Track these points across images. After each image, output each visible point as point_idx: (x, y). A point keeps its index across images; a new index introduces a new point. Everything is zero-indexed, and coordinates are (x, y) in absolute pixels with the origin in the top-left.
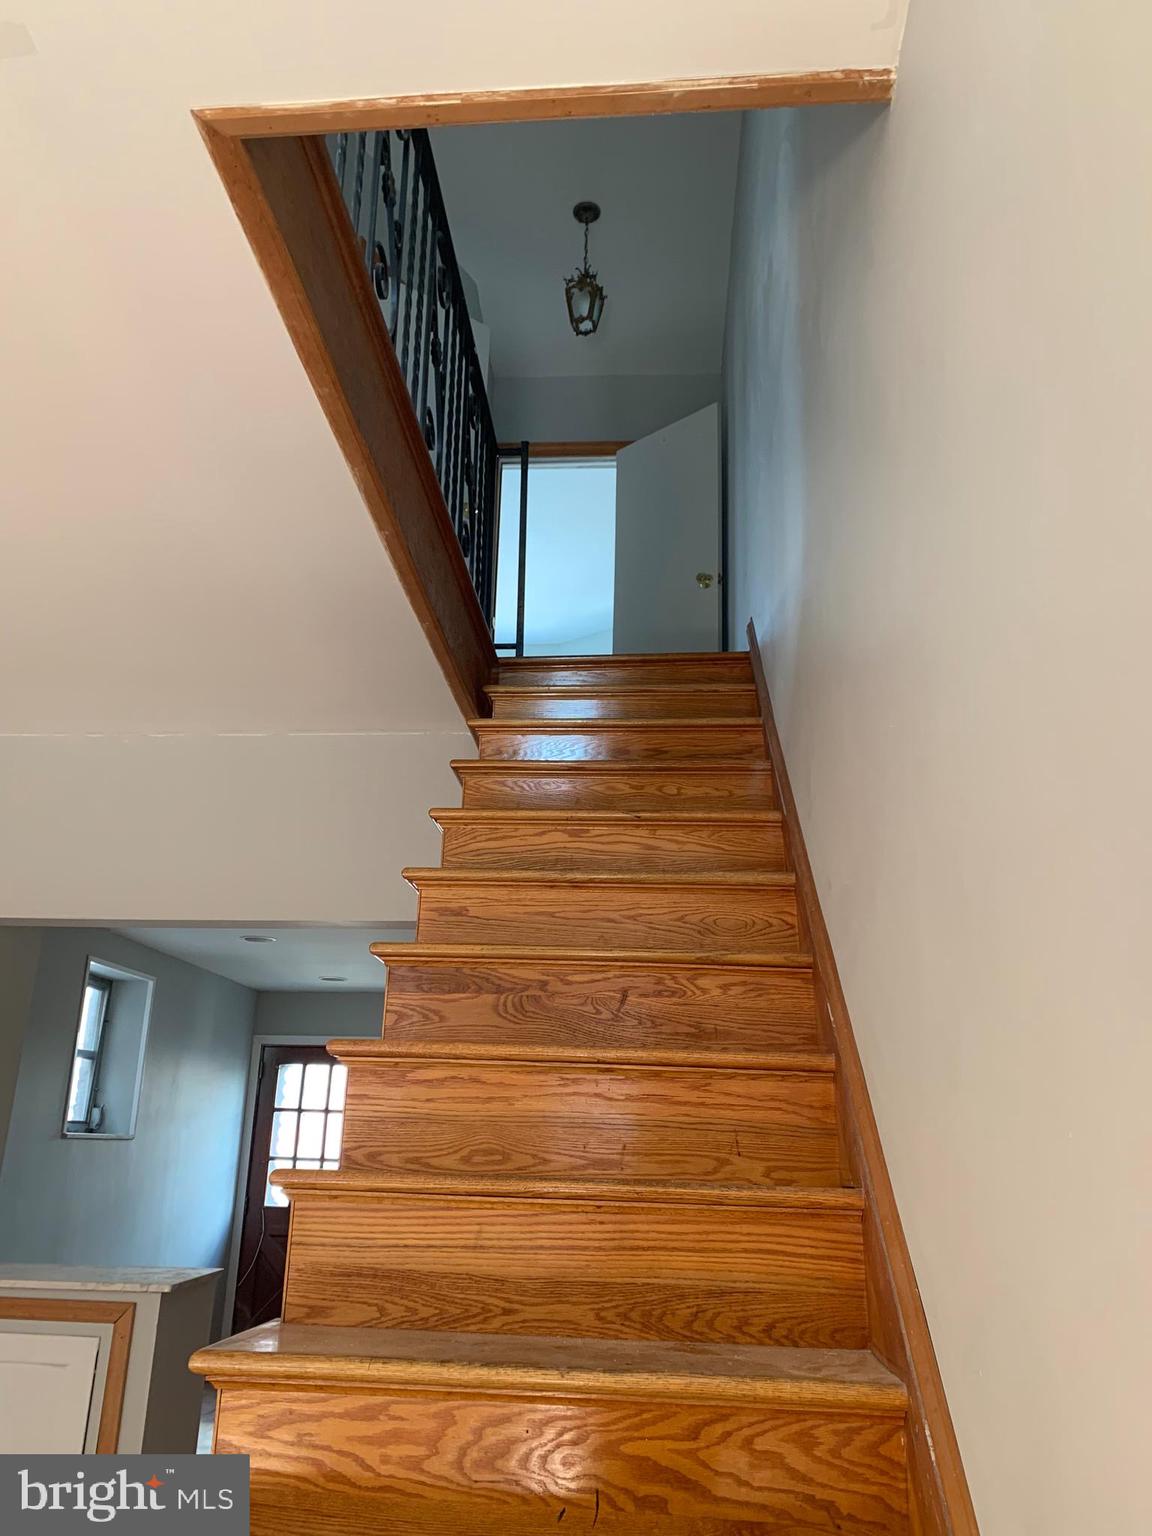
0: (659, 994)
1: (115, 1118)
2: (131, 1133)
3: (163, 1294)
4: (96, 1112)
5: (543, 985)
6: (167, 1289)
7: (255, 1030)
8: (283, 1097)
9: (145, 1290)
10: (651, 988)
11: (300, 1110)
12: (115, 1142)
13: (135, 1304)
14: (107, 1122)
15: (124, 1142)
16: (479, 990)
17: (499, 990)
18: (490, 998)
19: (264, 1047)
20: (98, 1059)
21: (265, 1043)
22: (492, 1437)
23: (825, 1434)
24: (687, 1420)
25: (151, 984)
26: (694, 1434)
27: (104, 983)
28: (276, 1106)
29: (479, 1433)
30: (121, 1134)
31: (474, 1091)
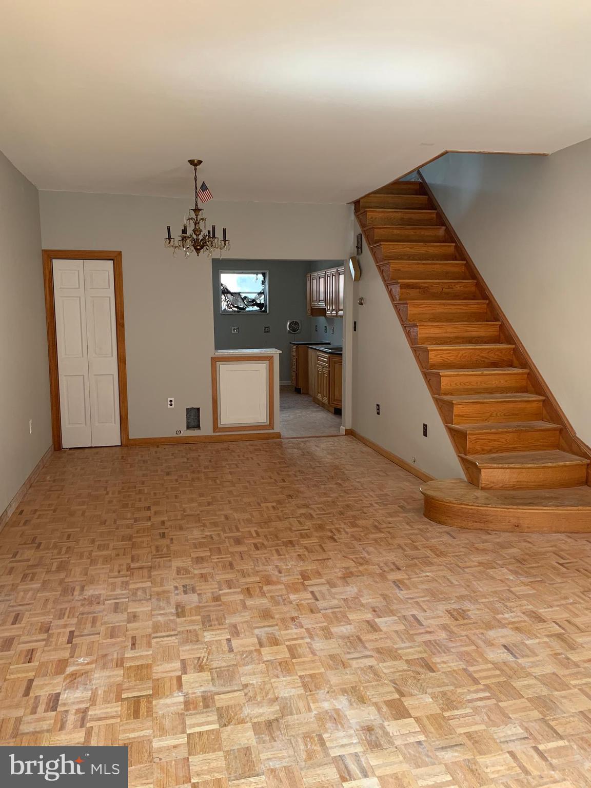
0: (448, 288)
3: (280, 353)
5: (428, 287)
10: (447, 287)
16: (417, 289)
17: (420, 288)
18: (418, 290)
22: (464, 355)
23: (504, 352)
24: (488, 351)
26: (488, 353)
29: (462, 355)
31: (429, 308)
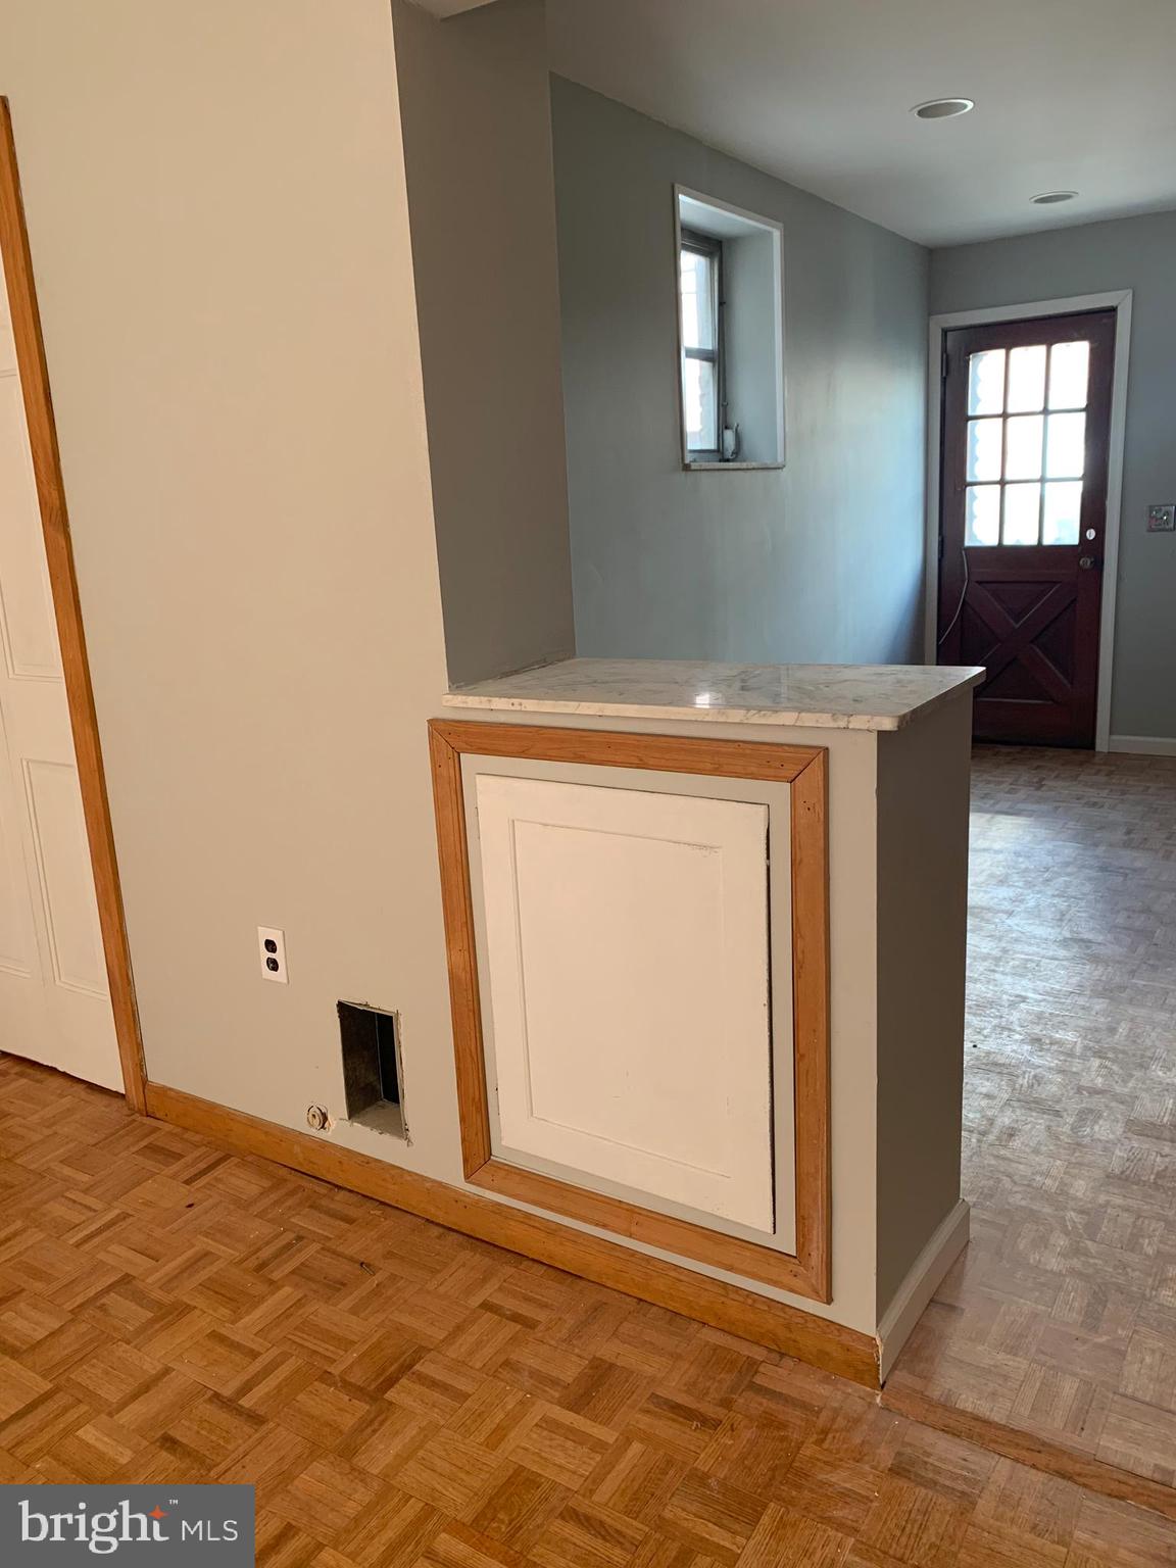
1: (755, 439)
2: (780, 459)
3: (880, 733)
4: (729, 436)
6: (889, 724)
7: (932, 305)
8: (978, 400)
9: (842, 724)
11: (1005, 416)
12: (760, 474)
13: (826, 750)
14: (746, 447)
15: (773, 473)
19: (945, 332)
20: (720, 359)
21: (946, 325)
25: (777, 235)
27: (712, 245)
28: (970, 413)
30: (769, 462)
